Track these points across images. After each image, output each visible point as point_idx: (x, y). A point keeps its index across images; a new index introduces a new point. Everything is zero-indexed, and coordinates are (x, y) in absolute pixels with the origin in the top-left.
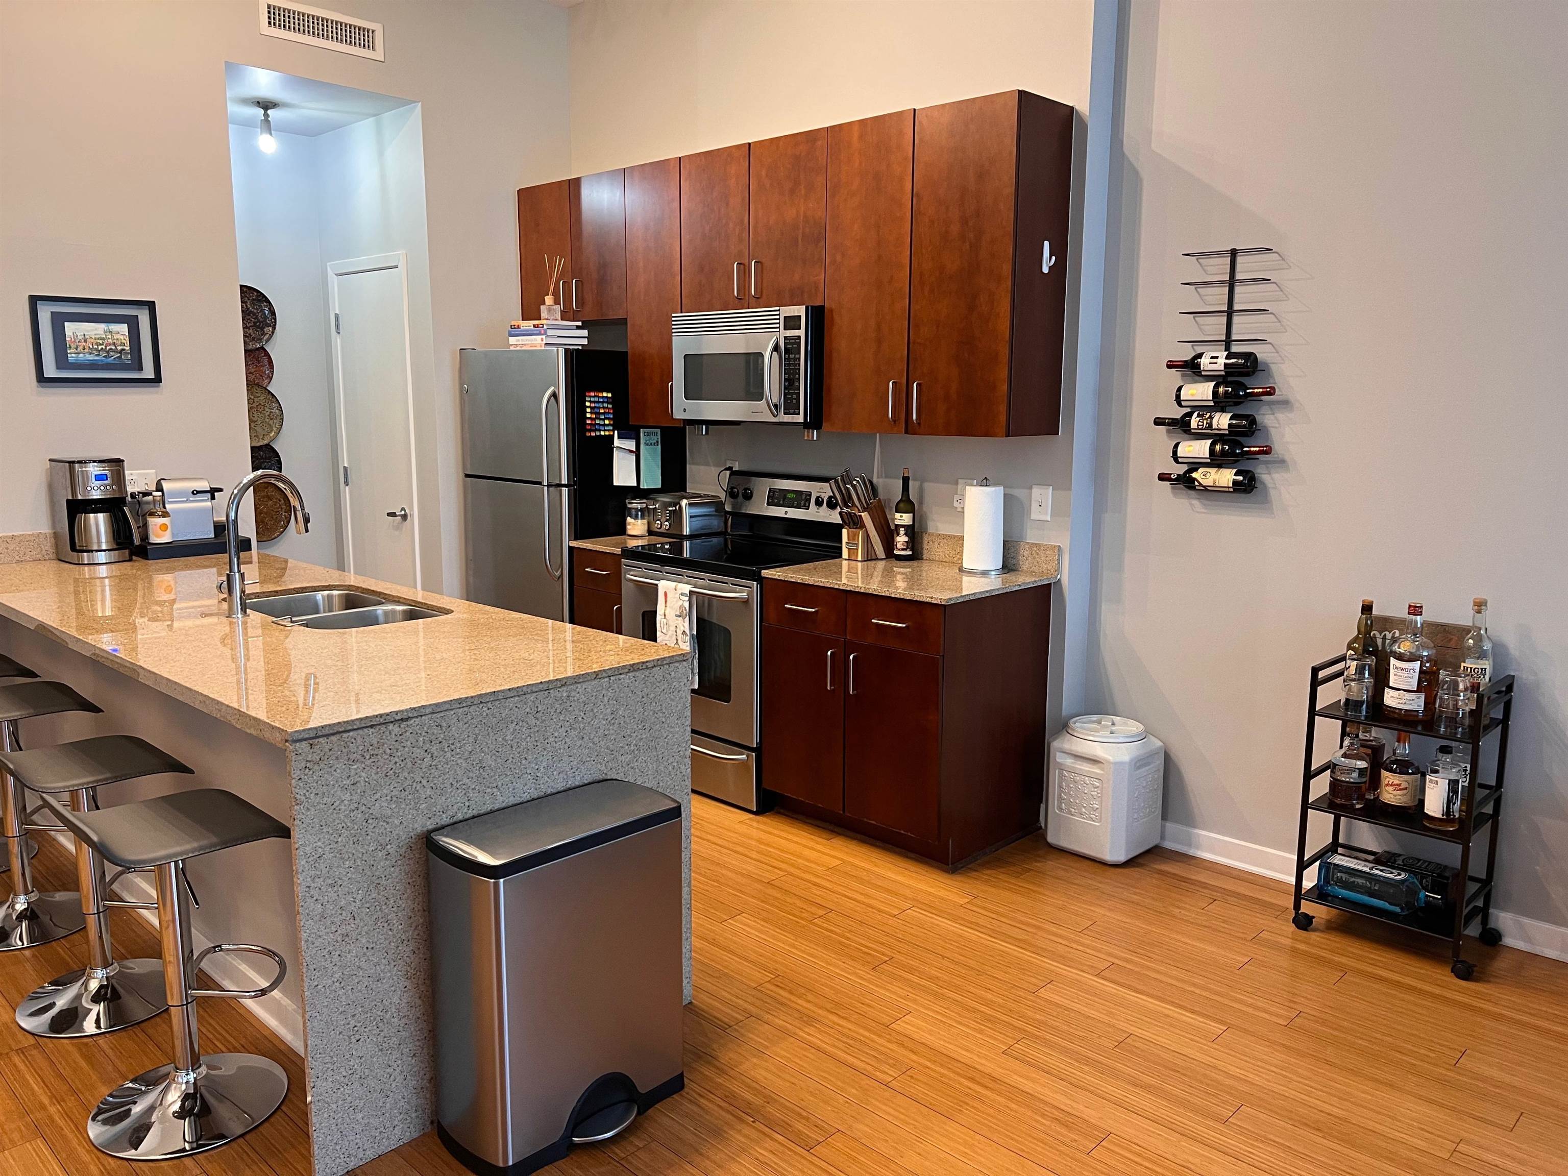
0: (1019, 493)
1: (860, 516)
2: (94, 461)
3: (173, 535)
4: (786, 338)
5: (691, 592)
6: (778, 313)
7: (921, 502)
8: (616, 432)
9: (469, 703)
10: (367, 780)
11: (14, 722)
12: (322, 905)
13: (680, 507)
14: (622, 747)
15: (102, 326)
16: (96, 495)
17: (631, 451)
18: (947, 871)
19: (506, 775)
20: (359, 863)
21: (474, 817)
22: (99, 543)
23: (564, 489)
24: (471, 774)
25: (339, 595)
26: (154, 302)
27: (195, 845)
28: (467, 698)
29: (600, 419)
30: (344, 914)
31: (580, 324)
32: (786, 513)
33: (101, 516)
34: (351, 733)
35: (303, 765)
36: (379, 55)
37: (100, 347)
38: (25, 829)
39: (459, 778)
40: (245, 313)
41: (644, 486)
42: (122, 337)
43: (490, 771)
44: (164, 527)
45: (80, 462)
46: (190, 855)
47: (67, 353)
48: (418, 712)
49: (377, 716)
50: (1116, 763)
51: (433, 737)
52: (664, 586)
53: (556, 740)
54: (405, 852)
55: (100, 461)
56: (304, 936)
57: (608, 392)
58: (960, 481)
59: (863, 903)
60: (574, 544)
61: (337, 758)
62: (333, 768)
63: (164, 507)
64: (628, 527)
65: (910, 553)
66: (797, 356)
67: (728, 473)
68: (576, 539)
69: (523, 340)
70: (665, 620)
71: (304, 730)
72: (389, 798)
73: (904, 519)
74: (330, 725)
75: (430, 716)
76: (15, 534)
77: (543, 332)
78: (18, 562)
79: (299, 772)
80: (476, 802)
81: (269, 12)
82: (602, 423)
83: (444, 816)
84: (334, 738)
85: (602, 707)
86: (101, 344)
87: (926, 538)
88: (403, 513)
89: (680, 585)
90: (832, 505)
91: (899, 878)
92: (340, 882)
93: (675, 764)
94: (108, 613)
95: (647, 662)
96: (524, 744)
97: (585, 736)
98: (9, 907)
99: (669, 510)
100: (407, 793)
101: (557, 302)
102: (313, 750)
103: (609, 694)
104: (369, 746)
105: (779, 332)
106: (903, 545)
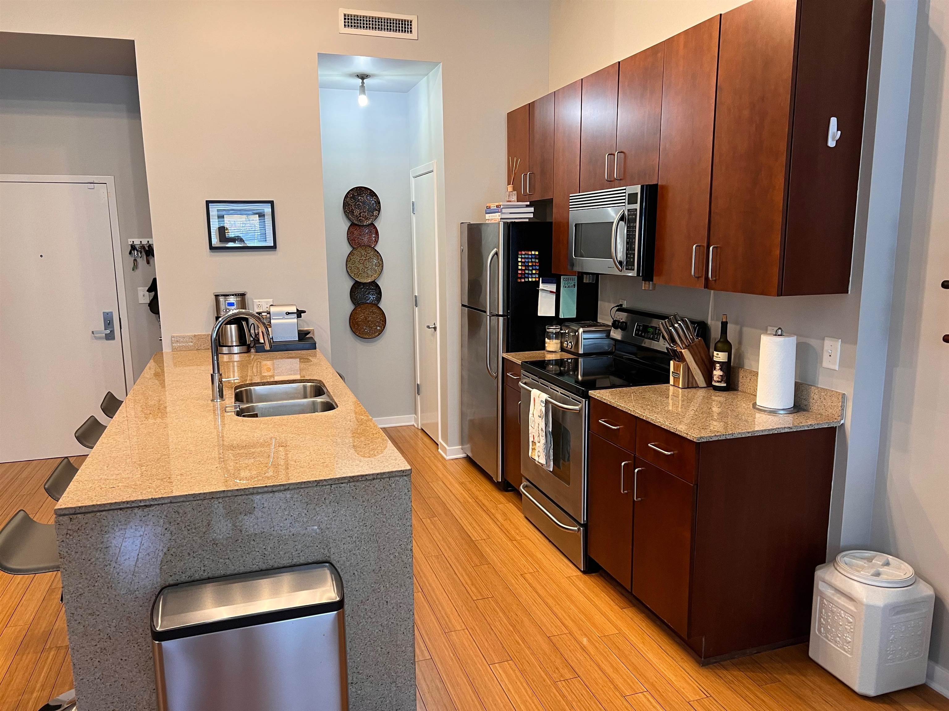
0: (813, 342)
1: (681, 352)
4: (628, 210)
5: (546, 401)
6: (624, 191)
7: (738, 344)
8: (541, 279)
9: (202, 498)
10: (117, 545)
12: (84, 626)
13: (578, 333)
15: (244, 217)
17: (551, 292)
19: (237, 551)
20: (113, 602)
23: (500, 318)
24: (205, 548)
26: (274, 201)
28: (200, 494)
29: (529, 270)
30: (102, 634)
31: (528, 203)
32: (645, 343)
33: (233, 327)
34: (104, 513)
35: (65, 532)
36: (414, 36)
37: (242, 230)
39: (195, 550)
41: (561, 316)
42: (255, 223)
43: (222, 547)
45: (223, 295)
49: (124, 502)
50: (868, 607)
51: (172, 520)
52: (535, 393)
53: (281, 529)
57: (535, 251)
59: (608, 677)
60: (505, 355)
62: (89, 536)
64: (546, 345)
65: (725, 385)
66: (635, 225)
68: (508, 351)
69: (490, 216)
70: (533, 418)
71: (65, 508)
73: (720, 357)
74: (86, 506)
75: (169, 505)
77: (499, 210)
79: (61, 536)
81: (345, 19)
82: (531, 272)
84: (89, 515)
85: (324, 507)
87: (741, 374)
88: (434, 326)
89: (542, 394)
92: (98, 613)
95: (366, 475)
99: (572, 335)
102: (72, 522)
103: (331, 497)
104: (118, 522)
105: (625, 206)
106: (718, 377)
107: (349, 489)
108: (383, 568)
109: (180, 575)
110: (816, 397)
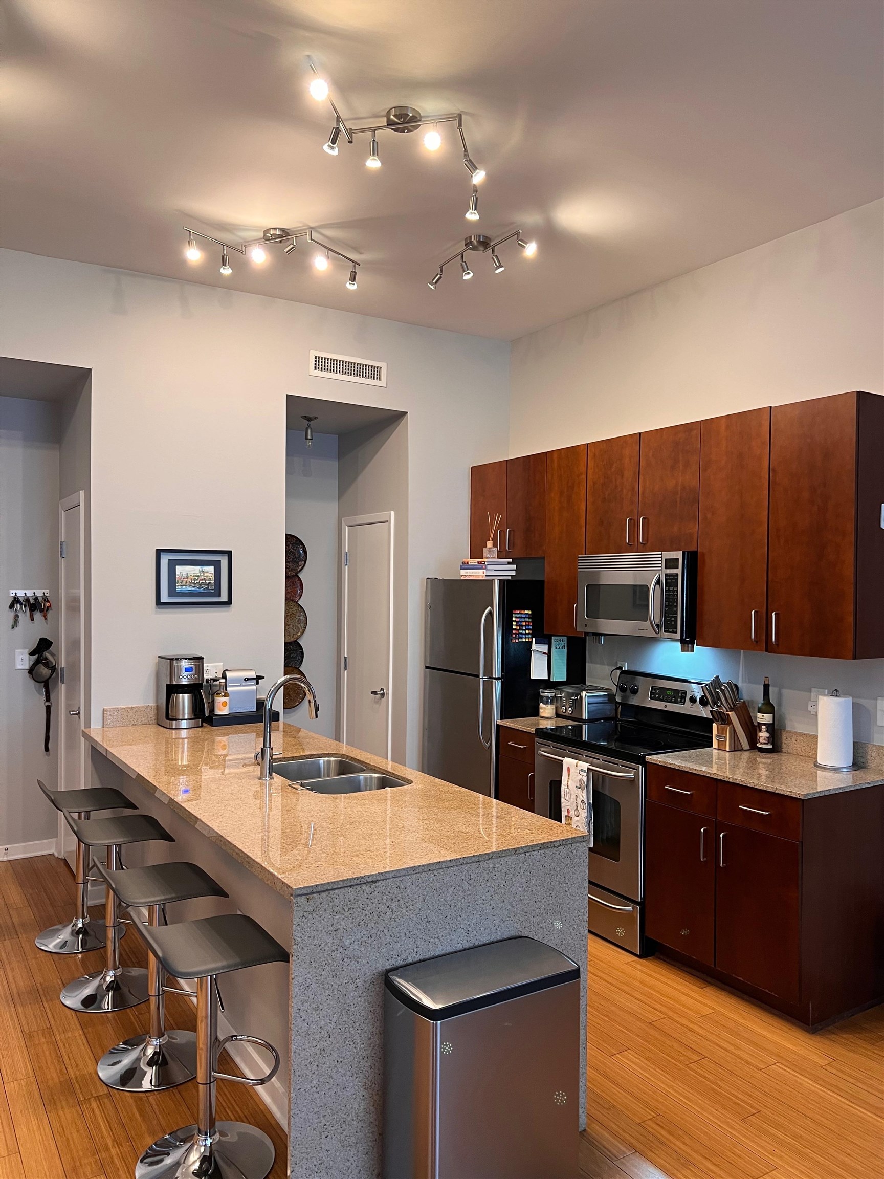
0: (866, 702)
1: (728, 715)
2: (186, 659)
3: (230, 709)
4: (666, 575)
5: (588, 769)
6: (660, 556)
7: (780, 705)
8: (534, 639)
9: (420, 870)
10: (345, 927)
11: (119, 846)
12: (308, 1024)
13: (581, 697)
14: (534, 910)
15: (199, 568)
16: (184, 682)
17: (544, 653)
18: (807, 1031)
19: (446, 928)
21: (420, 961)
22: (184, 714)
23: (497, 680)
24: (420, 927)
25: (335, 760)
26: (231, 551)
27: (224, 963)
28: (420, 866)
29: (523, 630)
30: (323, 1032)
31: (510, 560)
32: (666, 706)
33: (186, 696)
34: (336, 891)
35: (301, 914)
36: (383, 383)
37: (196, 582)
38: (119, 922)
39: (411, 929)
40: (288, 552)
41: (553, 679)
42: (210, 575)
43: (433, 925)
44: (225, 704)
45: (177, 659)
46: (221, 971)
47: (176, 586)
48: (383, 877)
49: (355, 878)
51: (394, 896)
52: (567, 762)
53: (484, 902)
54: (369, 986)
55: (190, 659)
56: (293, 1047)
57: (529, 610)
58: (813, 689)
59: (733, 1053)
60: (501, 722)
61: (325, 910)
62: (322, 917)
63: (226, 690)
64: (541, 711)
65: (771, 747)
66: (675, 589)
67: (619, 671)
68: (502, 719)
69: (470, 572)
70: (568, 790)
71: (304, 888)
72: (360, 942)
73: (765, 718)
74: (321, 884)
75: (392, 880)
76: (133, 706)
77: (484, 567)
78: (133, 725)
79: (298, 919)
80: (423, 949)
81: (316, 361)
82: (524, 632)
83: (399, 958)
84: (324, 895)
85: (519, 877)
86: (197, 580)
87: (784, 736)
88: (382, 692)
89: (580, 763)
90: (704, 702)
91: (765, 1033)
92: (321, 1007)
93: (575, 926)
94: (185, 763)
95: (554, 842)
96: (459, 904)
97: (505, 900)
98: (102, 979)
99: (573, 699)
100: (373, 939)
101: (495, 545)
102: (309, 903)
103: (525, 866)
104: (348, 901)
105: (661, 570)
106: (765, 739)
107: (539, 857)
108: (564, 942)
109: (396, 958)
110: (874, 754)
